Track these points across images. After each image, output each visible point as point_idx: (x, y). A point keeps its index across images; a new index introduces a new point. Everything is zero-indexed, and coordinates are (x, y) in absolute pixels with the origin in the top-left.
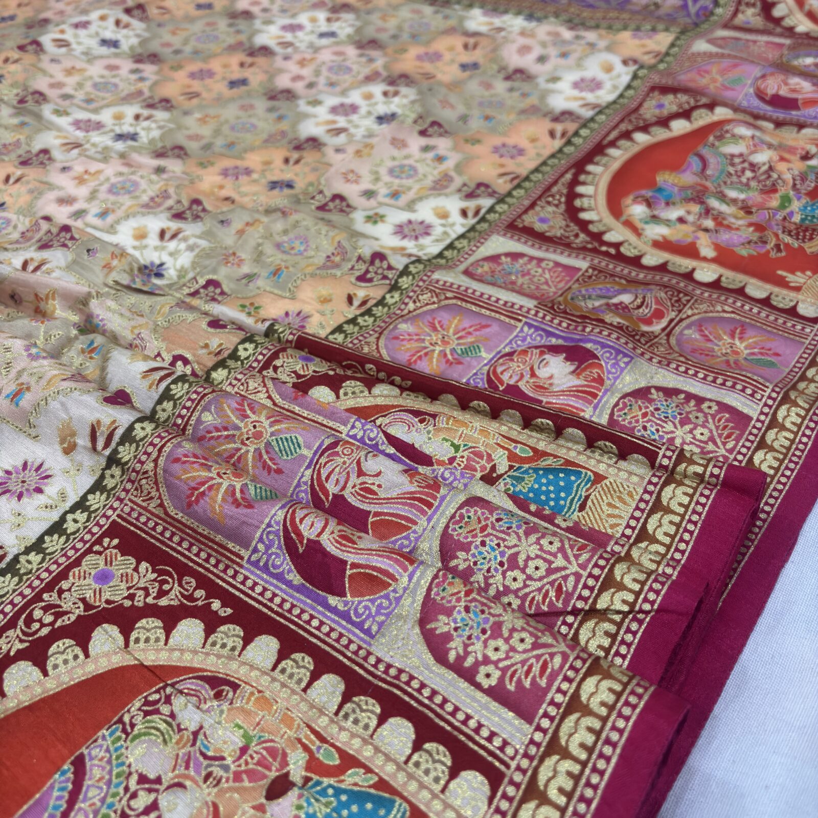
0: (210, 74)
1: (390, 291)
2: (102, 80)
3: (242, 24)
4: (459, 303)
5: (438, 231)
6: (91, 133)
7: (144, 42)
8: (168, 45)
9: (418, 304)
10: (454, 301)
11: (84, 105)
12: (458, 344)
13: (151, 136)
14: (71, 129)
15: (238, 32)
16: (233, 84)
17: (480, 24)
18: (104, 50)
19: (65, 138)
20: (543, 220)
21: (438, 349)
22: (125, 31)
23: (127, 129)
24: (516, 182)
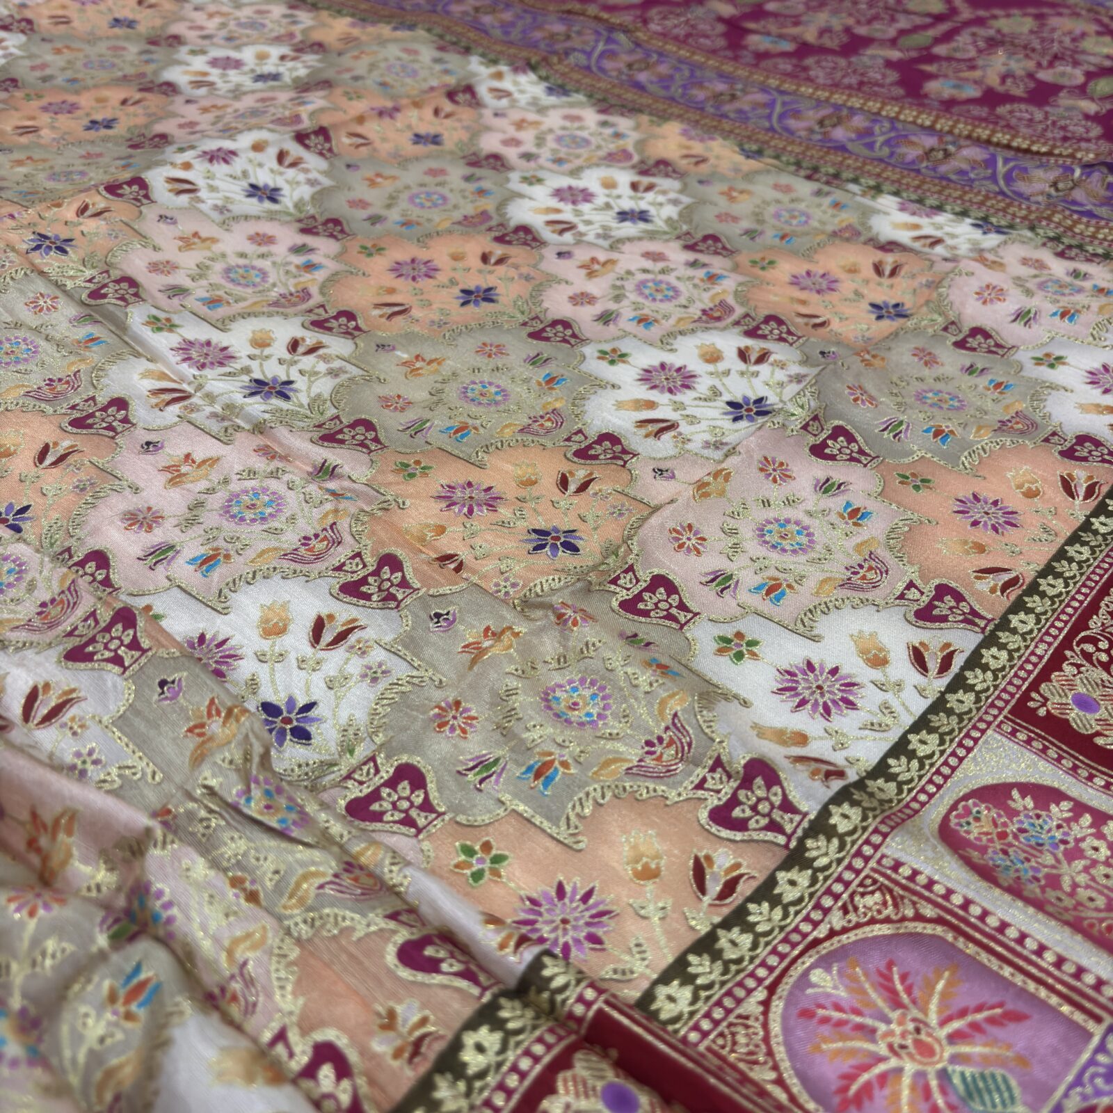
0: (431, 271)
1: (786, 865)
2: (242, 262)
3: (489, 180)
4: (950, 937)
5: (869, 699)
6: (207, 372)
7: (321, 196)
8: (362, 204)
9: (852, 917)
10: (939, 930)
11: (204, 310)
12: (955, 1059)
13: (315, 390)
14: (174, 358)
15: (482, 192)
16: (469, 297)
17: (897, 226)
18: (254, 206)
19: (163, 376)
20: (1085, 703)
21: (910, 1067)
22: (291, 173)
23: (273, 370)
24: (1014, 593)
